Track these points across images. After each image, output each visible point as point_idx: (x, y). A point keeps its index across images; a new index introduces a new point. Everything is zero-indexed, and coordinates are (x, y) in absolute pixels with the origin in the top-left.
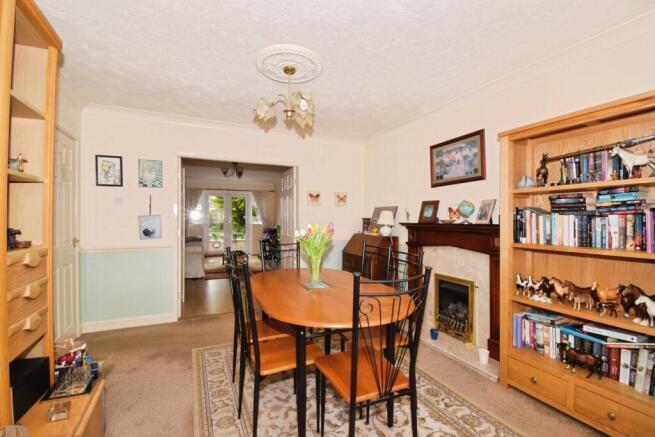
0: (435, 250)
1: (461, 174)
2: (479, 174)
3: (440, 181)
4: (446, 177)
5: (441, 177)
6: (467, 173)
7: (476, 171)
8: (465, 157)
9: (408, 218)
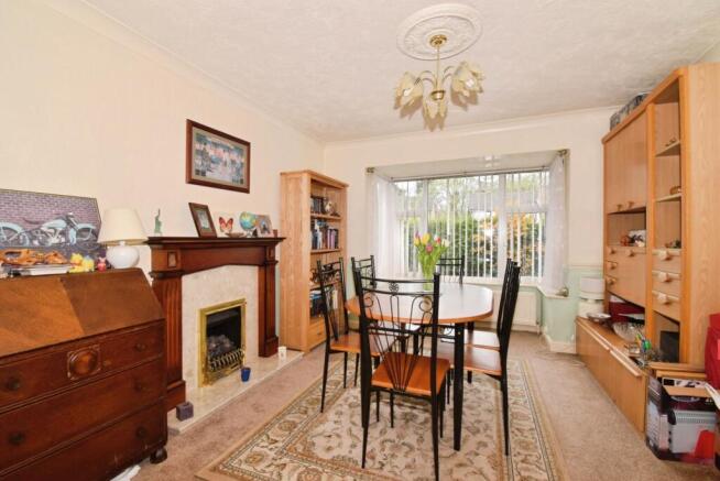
0: (197, 277)
1: (227, 180)
2: (244, 186)
3: (200, 178)
4: (210, 176)
5: (204, 174)
6: (233, 180)
7: (242, 181)
8: (233, 162)
9: (157, 230)
